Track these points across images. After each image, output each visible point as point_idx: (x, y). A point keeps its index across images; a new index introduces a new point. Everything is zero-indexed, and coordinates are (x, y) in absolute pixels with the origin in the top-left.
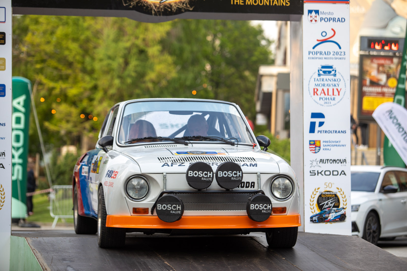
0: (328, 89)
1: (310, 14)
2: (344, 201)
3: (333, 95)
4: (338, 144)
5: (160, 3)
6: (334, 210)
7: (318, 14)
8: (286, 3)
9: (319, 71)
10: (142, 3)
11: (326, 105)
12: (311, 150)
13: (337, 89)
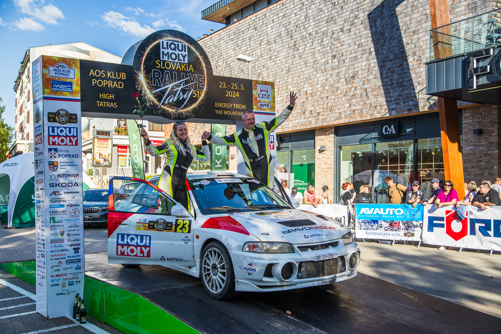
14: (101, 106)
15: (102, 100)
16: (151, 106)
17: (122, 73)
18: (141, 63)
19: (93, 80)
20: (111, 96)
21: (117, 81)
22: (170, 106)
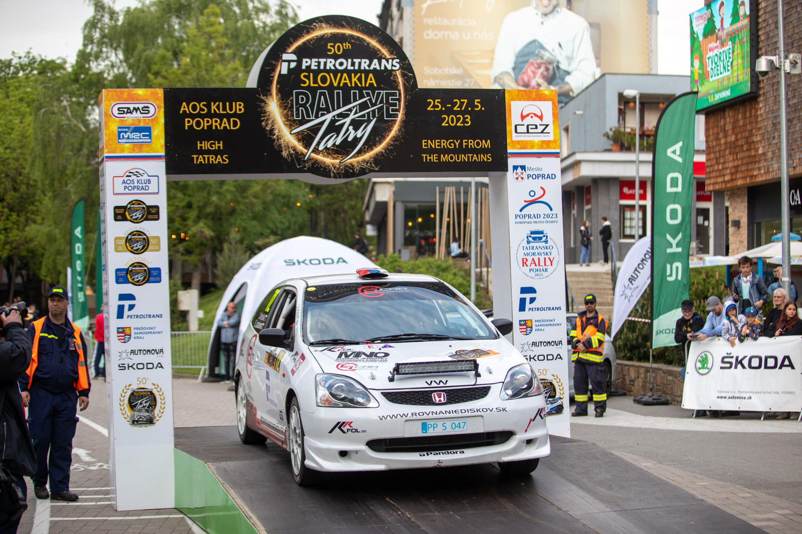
0: (539, 259)
1: (515, 170)
2: (560, 389)
3: (545, 265)
4: (552, 323)
5: (340, 163)
6: (550, 401)
7: (525, 171)
8: (488, 159)
9: (527, 237)
10: (318, 164)
11: (537, 277)
12: (521, 332)
13: (549, 258)
14: (201, 162)
15: (203, 152)
16: (291, 156)
17: (238, 103)
18: (271, 82)
19: (186, 120)
20: (217, 145)
21: (228, 117)
22: (329, 154)
